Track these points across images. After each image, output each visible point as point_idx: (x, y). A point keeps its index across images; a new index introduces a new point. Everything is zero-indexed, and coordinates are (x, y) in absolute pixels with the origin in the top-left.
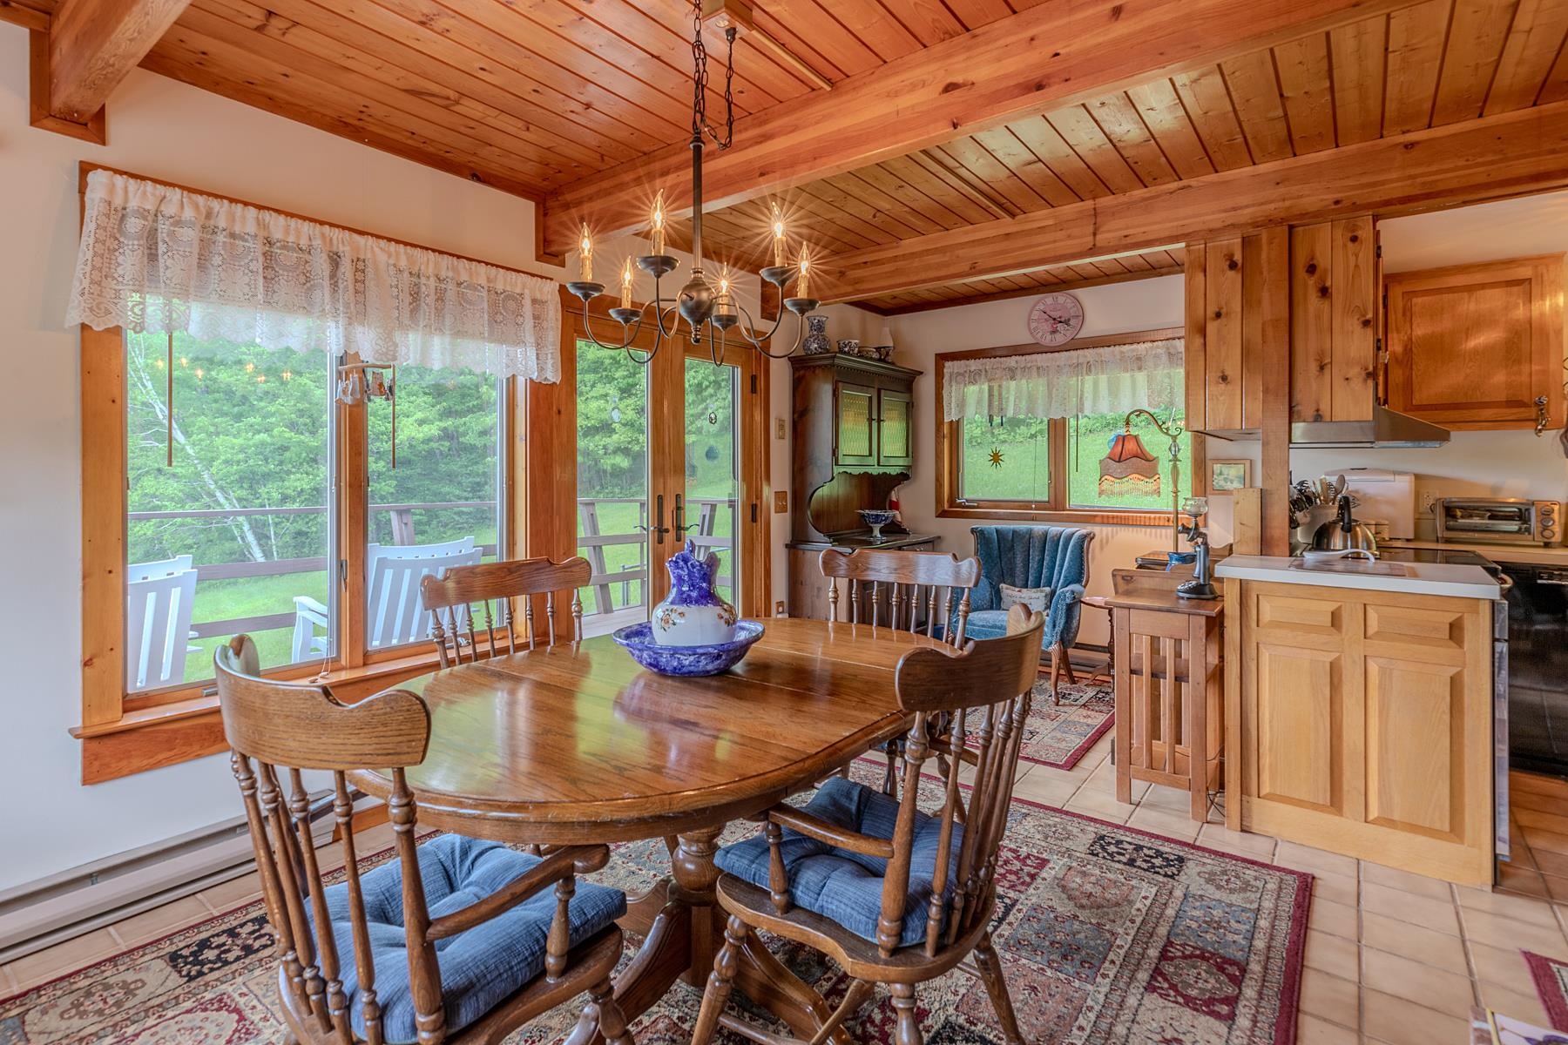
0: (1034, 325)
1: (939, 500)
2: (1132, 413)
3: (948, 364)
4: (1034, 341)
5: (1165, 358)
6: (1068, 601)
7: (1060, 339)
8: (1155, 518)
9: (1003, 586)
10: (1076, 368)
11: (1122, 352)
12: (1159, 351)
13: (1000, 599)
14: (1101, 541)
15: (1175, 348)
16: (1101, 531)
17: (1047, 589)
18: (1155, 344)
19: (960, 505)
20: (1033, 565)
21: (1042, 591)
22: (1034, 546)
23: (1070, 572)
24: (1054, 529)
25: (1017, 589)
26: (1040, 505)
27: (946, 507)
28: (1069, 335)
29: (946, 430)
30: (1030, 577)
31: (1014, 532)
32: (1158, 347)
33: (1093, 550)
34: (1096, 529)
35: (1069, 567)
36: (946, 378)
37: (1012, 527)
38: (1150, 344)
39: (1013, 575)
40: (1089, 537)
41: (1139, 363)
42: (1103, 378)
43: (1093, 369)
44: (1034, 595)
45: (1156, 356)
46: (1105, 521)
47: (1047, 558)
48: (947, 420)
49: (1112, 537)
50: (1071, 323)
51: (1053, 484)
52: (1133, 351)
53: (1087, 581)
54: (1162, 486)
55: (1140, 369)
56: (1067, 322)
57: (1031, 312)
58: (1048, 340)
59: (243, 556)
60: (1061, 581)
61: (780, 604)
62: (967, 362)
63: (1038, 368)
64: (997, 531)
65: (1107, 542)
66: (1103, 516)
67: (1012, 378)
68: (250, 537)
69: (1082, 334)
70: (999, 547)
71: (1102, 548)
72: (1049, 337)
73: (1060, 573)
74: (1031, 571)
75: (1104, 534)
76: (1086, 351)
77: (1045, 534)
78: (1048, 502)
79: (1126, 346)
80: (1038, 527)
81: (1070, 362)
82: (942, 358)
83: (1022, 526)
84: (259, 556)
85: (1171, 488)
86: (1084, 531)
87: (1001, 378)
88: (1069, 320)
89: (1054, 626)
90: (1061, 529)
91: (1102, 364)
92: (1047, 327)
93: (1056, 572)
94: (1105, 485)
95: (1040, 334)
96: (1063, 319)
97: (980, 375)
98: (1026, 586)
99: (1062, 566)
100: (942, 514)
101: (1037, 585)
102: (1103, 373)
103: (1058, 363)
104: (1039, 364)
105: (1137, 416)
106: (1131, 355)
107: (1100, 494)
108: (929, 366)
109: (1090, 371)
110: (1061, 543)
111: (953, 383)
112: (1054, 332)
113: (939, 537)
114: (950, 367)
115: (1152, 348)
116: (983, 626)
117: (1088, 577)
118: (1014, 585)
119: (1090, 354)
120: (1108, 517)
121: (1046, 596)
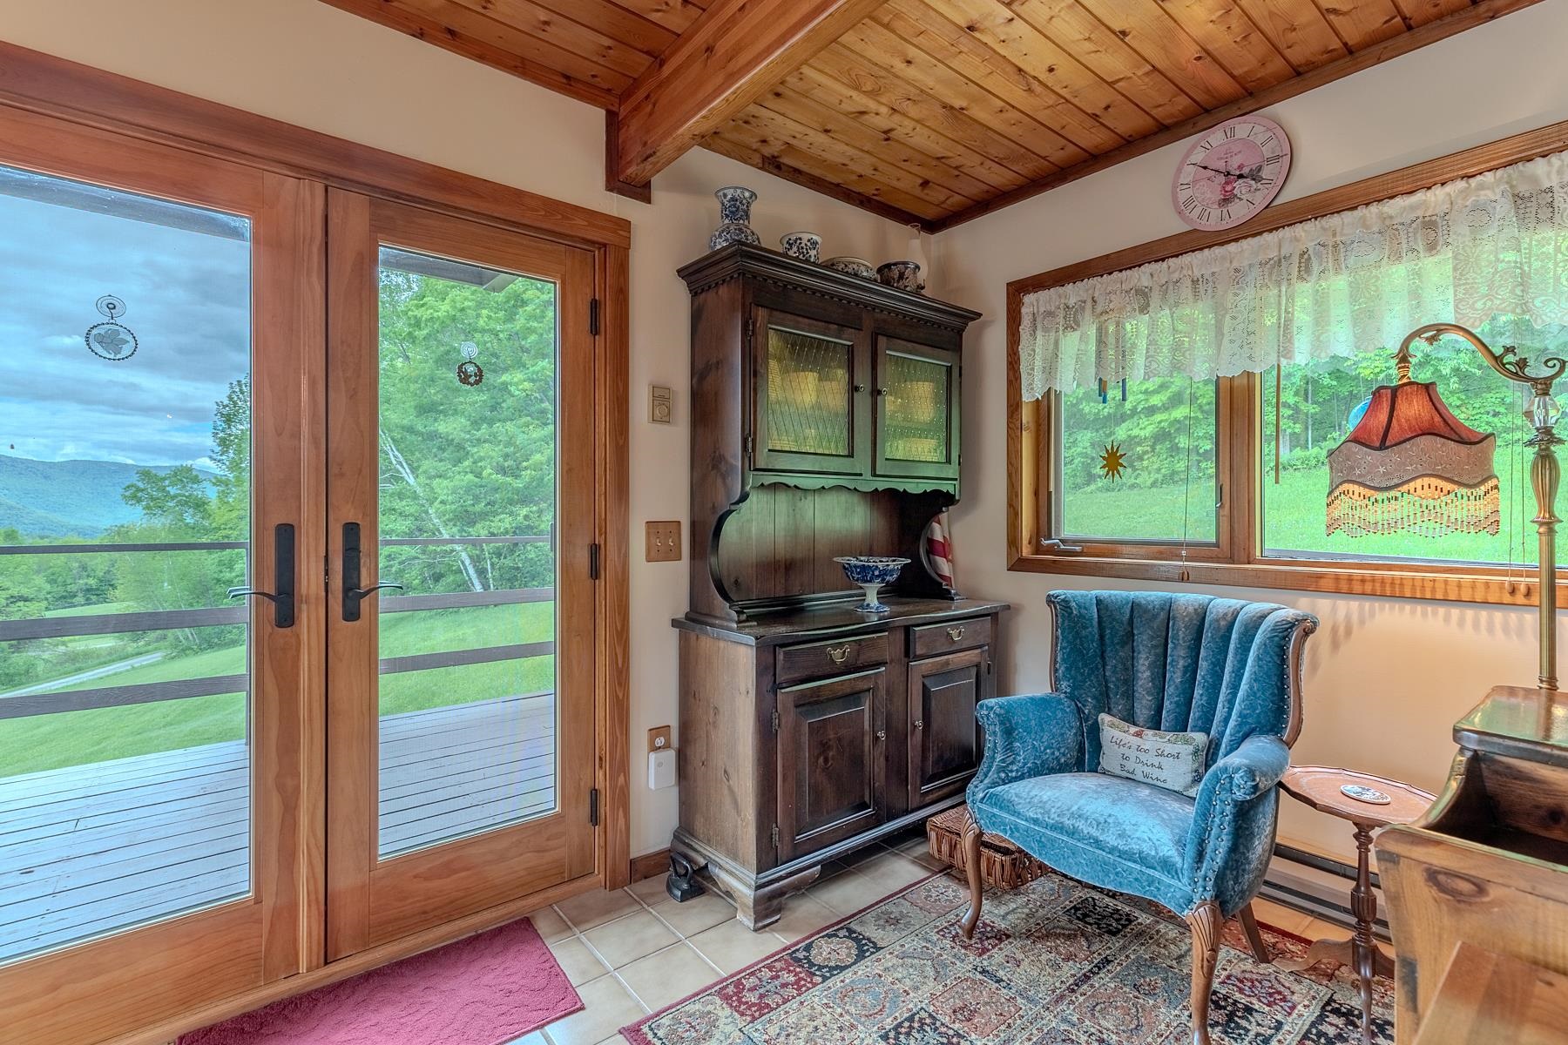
0: (1183, 196)
1: (1013, 541)
2: (1417, 334)
3: (1029, 299)
4: (1188, 228)
5: (1504, 207)
6: (1239, 795)
7: (1240, 212)
8: (1473, 585)
9: (1104, 718)
10: (1275, 267)
11: (1383, 218)
12: (1487, 194)
13: (1097, 747)
14: (1334, 630)
15: (1534, 180)
16: (1334, 609)
17: (1200, 738)
18: (1473, 182)
19: (1050, 550)
20: (1175, 676)
21: (1187, 742)
22: (1176, 637)
23: (1252, 707)
24: (1222, 602)
25: (1133, 729)
26: (1198, 550)
27: (1026, 551)
28: (1260, 200)
29: (1026, 415)
30: (1166, 703)
31: (1135, 606)
32: (1481, 187)
33: (1314, 650)
34: (1322, 607)
35: (1252, 693)
36: (1026, 322)
37: (1132, 594)
38: (1461, 184)
39: (1130, 695)
40: (1306, 627)
41: (1431, 231)
42: (1339, 284)
43: (1316, 268)
44: (1169, 748)
45: (1479, 208)
46: (1344, 586)
47: (1203, 665)
48: (1027, 397)
49: (1362, 622)
50: (1265, 174)
51: (1226, 510)
52: (1413, 208)
53: (1297, 731)
54: (1504, 507)
55: (1432, 247)
56: (1255, 176)
57: (1179, 170)
58: (1214, 221)
59: (465, 586)
60: (1232, 723)
61: (656, 732)
62: (1060, 290)
63: (1195, 282)
64: (1099, 602)
65: (1348, 632)
66: (1337, 578)
67: (1144, 309)
68: (471, 571)
69: (1291, 194)
70: (1102, 637)
71: (1335, 645)
72: (1215, 212)
73: (1231, 702)
74: (1170, 690)
75: (1341, 615)
76: (1299, 230)
77: (1201, 614)
78: (1217, 545)
79: (1398, 200)
80: (1187, 598)
81: (1261, 257)
82: (1018, 290)
83: (1150, 594)
84: (478, 588)
85: (1533, 509)
86: (1288, 613)
87: (1121, 309)
88: (1260, 169)
89: (1200, 856)
90: (1235, 603)
91: (1337, 249)
92: (1210, 191)
93: (1222, 698)
94: (1343, 506)
95: (1197, 211)
96: (1245, 171)
97: (1083, 309)
98: (1155, 724)
99: (1235, 688)
100: (1019, 565)
101: (1181, 726)
102: (1337, 271)
103: (1235, 264)
104: (1197, 274)
105: (1431, 340)
106: (1407, 218)
107: (1332, 526)
108: (996, 305)
109: (1308, 270)
110: (1234, 636)
111: (1039, 333)
112: (1227, 199)
113: (1008, 607)
114: (1031, 302)
115: (1465, 193)
116: (1036, 821)
117: (1300, 721)
118: (1130, 718)
119: (1306, 234)
120: (1350, 579)
121: (1196, 753)
